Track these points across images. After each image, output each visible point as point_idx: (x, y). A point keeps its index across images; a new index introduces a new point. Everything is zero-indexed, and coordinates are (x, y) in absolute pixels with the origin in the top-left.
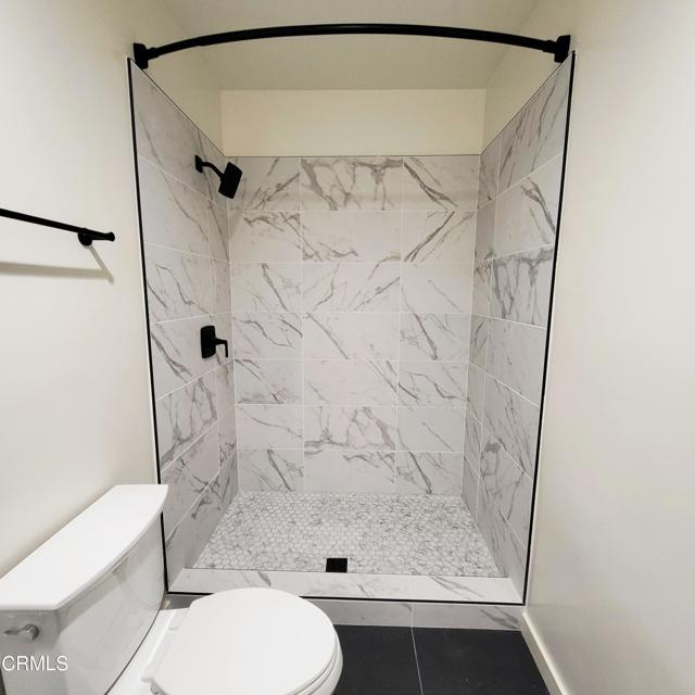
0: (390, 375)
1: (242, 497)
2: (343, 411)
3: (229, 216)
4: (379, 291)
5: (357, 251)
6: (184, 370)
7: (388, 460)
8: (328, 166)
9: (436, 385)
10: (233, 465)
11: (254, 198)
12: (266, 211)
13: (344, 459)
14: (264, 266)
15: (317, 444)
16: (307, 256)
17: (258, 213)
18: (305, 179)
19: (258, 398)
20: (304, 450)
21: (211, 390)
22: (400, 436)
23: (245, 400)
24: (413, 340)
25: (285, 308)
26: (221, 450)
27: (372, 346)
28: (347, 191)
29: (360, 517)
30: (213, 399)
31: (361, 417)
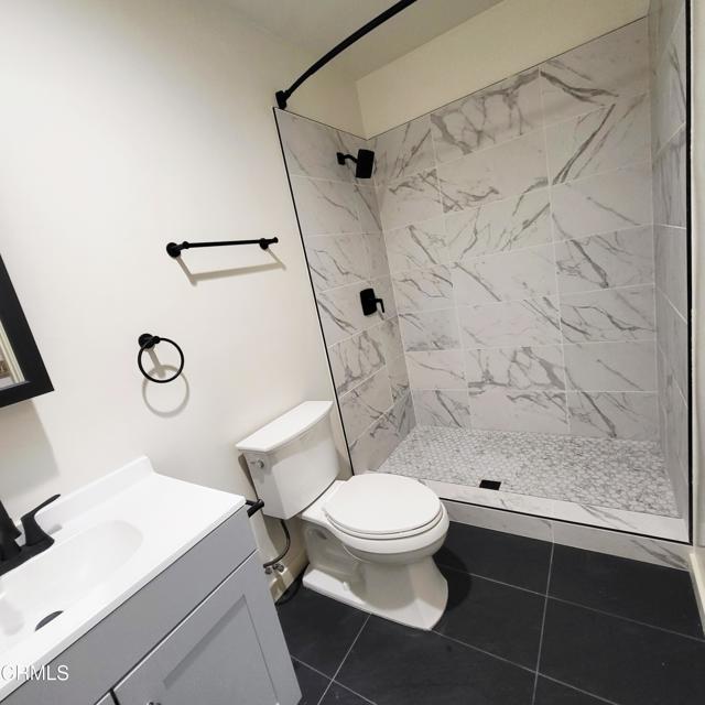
0: (550, 312)
1: (418, 430)
2: (501, 351)
3: (377, 191)
4: (526, 224)
5: (496, 187)
6: (348, 325)
7: (558, 400)
8: (456, 111)
9: (610, 317)
10: (408, 402)
11: (395, 168)
12: (407, 176)
13: (507, 399)
14: (411, 228)
15: (480, 385)
16: (448, 209)
17: (400, 181)
18: (436, 133)
19: (421, 346)
20: (468, 390)
21: (376, 340)
22: (569, 375)
23: (411, 349)
24: (574, 271)
25: (434, 262)
26: (393, 389)
27: (524, 284)
28: (479, 128)
29: (523, 452)
30: (380, 348)
31: (522, 358)
